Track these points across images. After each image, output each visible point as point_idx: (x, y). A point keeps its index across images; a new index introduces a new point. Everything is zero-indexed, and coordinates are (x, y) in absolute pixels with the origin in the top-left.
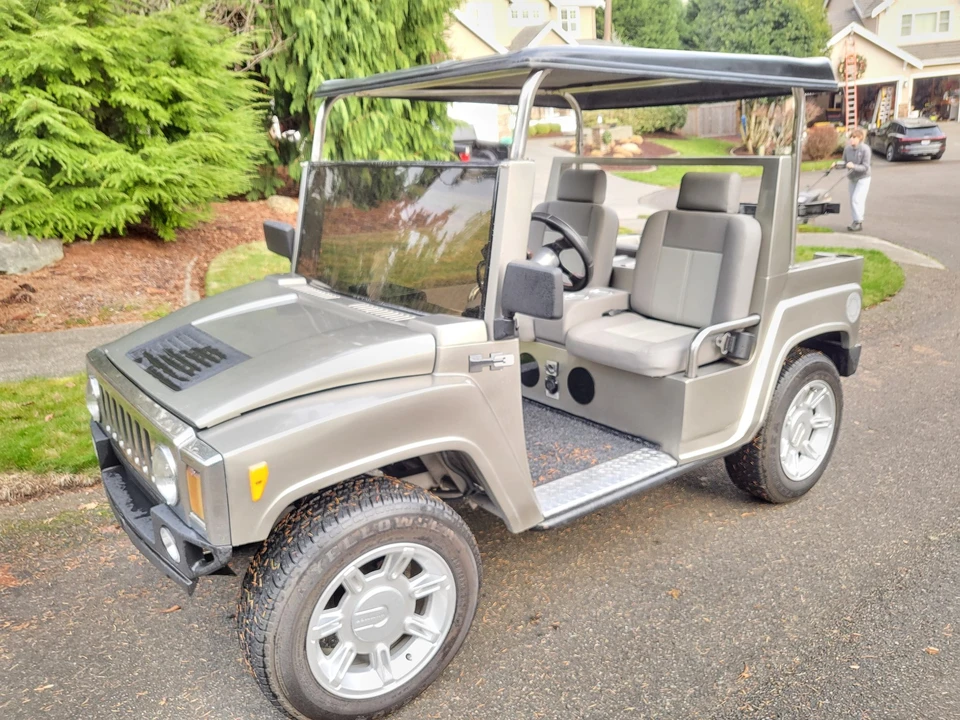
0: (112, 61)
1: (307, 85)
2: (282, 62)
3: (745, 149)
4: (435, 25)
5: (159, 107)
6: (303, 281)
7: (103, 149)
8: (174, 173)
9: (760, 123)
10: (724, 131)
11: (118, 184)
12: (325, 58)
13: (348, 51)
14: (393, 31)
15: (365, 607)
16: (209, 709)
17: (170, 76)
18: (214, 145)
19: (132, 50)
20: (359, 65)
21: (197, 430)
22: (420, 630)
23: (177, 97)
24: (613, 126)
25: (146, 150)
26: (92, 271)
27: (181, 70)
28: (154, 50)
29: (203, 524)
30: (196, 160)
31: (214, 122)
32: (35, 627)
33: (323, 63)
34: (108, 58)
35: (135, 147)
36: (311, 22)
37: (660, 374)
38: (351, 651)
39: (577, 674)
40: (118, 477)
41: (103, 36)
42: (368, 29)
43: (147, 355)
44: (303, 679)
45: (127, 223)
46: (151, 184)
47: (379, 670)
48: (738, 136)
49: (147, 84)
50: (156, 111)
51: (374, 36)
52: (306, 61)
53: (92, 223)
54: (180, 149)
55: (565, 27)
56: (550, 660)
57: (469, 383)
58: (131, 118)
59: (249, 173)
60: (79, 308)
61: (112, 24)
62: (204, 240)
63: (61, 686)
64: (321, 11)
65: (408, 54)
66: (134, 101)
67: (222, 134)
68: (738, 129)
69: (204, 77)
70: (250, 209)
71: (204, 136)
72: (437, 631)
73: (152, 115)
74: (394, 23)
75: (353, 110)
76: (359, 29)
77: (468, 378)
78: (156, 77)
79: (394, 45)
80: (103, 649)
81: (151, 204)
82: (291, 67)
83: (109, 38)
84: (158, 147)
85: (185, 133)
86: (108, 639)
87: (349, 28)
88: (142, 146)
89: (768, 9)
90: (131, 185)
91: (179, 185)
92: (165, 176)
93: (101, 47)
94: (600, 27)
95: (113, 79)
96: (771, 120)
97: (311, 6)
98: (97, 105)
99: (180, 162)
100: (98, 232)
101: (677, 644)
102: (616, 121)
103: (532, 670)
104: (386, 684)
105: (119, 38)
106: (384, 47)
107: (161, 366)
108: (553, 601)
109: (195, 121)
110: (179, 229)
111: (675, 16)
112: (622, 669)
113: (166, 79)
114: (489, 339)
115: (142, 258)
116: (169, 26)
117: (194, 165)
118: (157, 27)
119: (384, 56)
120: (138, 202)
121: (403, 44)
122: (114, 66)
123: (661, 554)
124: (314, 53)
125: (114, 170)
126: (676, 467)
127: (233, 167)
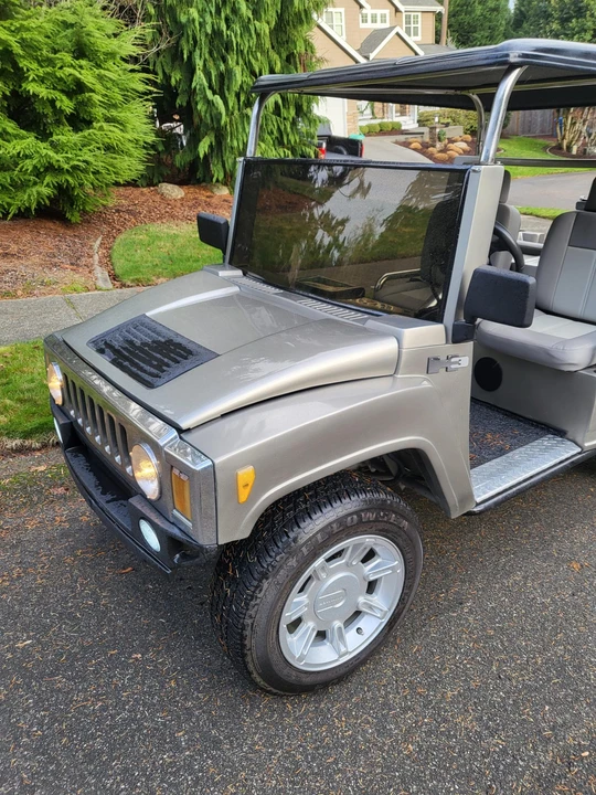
0: (21, 52)
1: (191, 81)
2: (168, 59)
3: (559, 147)
4: (305, 26)
5: (64, 98)
6: (240, 272)
7: (16, 136)
8: (79, 160)
9: (575, 123)
10: (542, 131)
11: (30, 168)
12: (207, 56)
13: (227, 50)
14: (267, 31)
15: (327, 592)
16: (175, 669)
17: (74, 68)
18: (114, 134)
19: (38, 41)
20: (238, 64)
21: (180, 431)
22: (371, 607)
23: (80, 87)
24: (447, 125)
25: (55, 138)
26: (14, 248)
27: (83, 62)
28: (59, 42)
29: (190, 524)
30: (99, 148)
31: (114, 113)
32: (7, 583)
33: (205, 60)
34: (17, 49)
35: (44, 135)
36: (194, 20)
37: (573, 369)
38: (313, 629)
39: (503, 645)
40: (82, 457)
41: (13, 28)
42: (246, 28)
43: (108, 345)
44: (274, 658)
45: (39, 203)
46: (60, 170)
47: (335, 643)
48: (554, 135)
49: (53, 75)
50: (62, 101)
51: (250, 35)
52: (190, 57)
53: (8, 203)
54: (85, 137)
55: (408, 31)
56: (476, 628)
57: (426, 384)
58: (39, 108)
59: (144, 162)
60: (5, 282)
61: (19, 16)
62: (105, 221)
63: (39, 642)
64: (204, 10)
65: (279, 54)
66: (43, 91)
67: (121, 124)
68: (554, 129)
69: (104, 69)
70: (142, 194)
71: (105, 125)
72: (386, 609)
73: (58, 104)
74: (268, 23)
75: (231, 105)
76: (237, 27)
77: (425, 379)
78: (61, 68)
79: (268, 45)
80: (71, 607)
81: (59, 187)
82: (177, 63)
83: (18, 30)
84: (66, 135)
85: (89, 123)
86: (74, 597)
87: (228, 27)
88: (51, 134)
89: (588, 18)
90: (42, 170)
91: (85, 171)
92: (72, 163)
93: (11, 38)
94: (438, 34)
95: (22, 69)
96: (584, 121)
97: (194, 4)
98: (8, 93)
99: (85, 150)
100: (13, 210)
101: (588, 616)
102: (449, 120)
103: (461, 639)
104: (341, 657)
105: (28, 30)
106: (259, 46)
107: (126, 359)
108: (467, 571)
109: (99, 112)
110: (84, 212)
111: (504, 22)
112: (543, 640)
113: (71, 71)
114: (447, 342)
115: (55, 238)
116: (71, 19)
117: (98, 152)
118: (61, 18)
119: (259, 54)
120: (48, 185)
121: (275, 44)
122: (24, 57)
123: (555, 527)
124: (198, 52)
125: (26, 157)
126: (579, 453)
127: (130, 156)
